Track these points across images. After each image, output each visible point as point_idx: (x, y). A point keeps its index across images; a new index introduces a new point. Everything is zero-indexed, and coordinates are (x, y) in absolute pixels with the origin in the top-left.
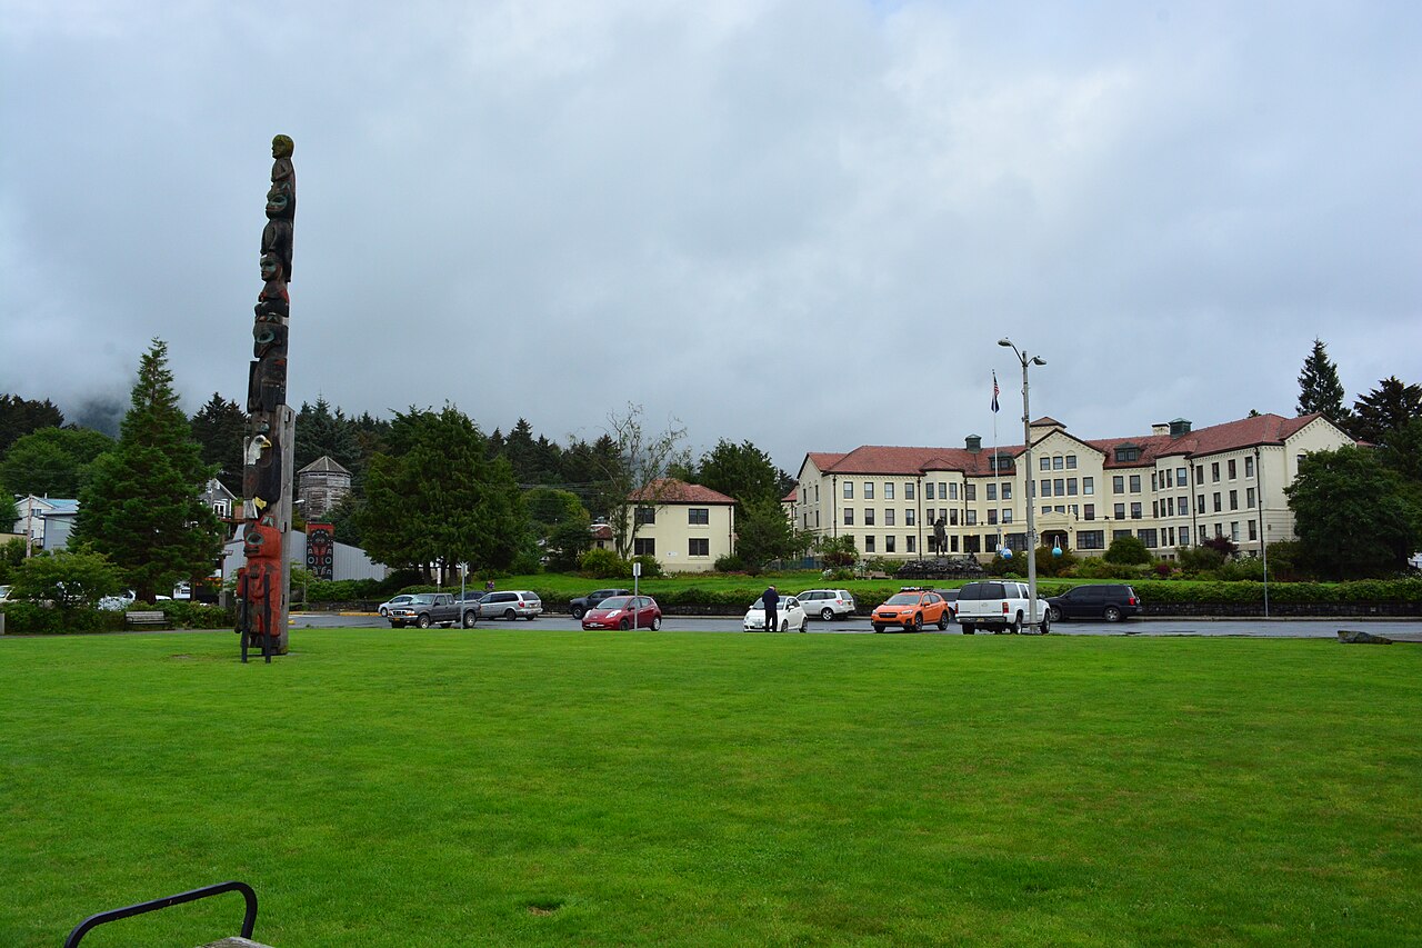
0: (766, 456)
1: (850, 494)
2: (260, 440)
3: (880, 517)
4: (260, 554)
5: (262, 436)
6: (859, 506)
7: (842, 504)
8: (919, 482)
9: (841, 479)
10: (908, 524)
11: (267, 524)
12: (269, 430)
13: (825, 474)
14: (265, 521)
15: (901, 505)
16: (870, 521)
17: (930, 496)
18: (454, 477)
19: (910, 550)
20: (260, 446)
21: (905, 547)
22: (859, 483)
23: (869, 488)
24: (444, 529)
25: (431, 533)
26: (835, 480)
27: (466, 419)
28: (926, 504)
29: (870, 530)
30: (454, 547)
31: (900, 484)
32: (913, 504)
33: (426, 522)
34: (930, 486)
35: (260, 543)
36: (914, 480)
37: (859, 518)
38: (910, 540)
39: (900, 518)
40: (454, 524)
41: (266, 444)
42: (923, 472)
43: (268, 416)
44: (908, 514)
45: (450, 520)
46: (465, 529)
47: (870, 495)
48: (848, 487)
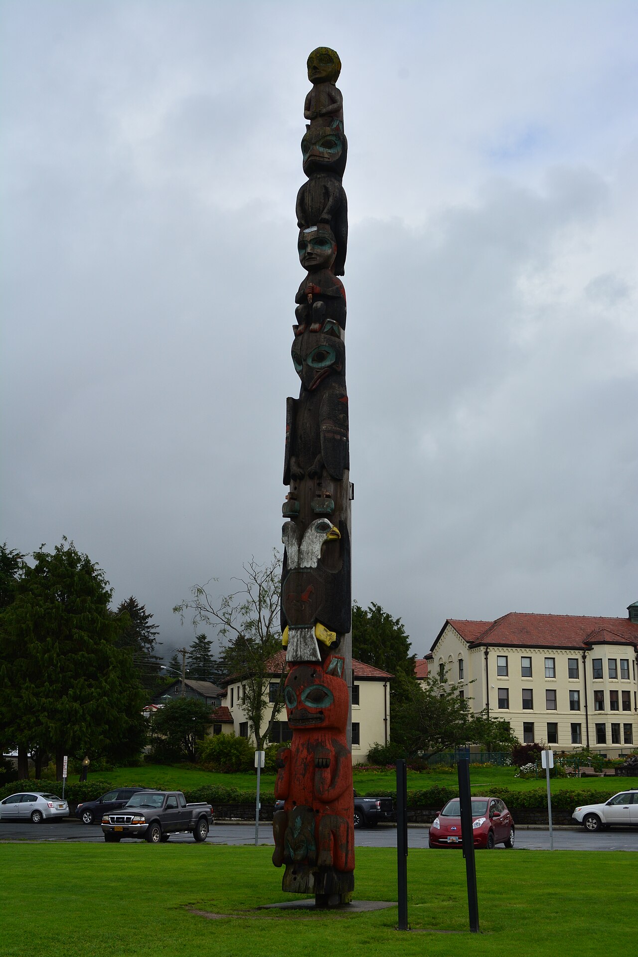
0: (398, 621)
1: (504, 671)
2: (323, 528)
3: (540, 700)
4: (326, 723)
5: (326, 520)
6: (516, 684)
7: (496, 682)
8: (584, 657)
9: (494, 653)
10: (572, 708)
11: (334, 673)
12: (334, 511)
13: (473, 645)
14: (332, 666)
15: (564, 685)
16: (528, 704)
17: (598, 675)
18: (76, 636)
19: (574, 741)
20: (325, 536)
21: (570, 737)
22: (515, 657)
23: (526, 663)
24: (64, 703)
25: (44, 709)
26: (486, 653)
27: (87, 561)
28: (594, 685)
29: (528, 716)
30: (76, 728)
31: (562, 659)
32: (577, 684)
33: (36, 695)
34: (597, 663)
35: (326, 704)
36: (577, 655)
37: (516, 700)
38: (575, 727)
39: (563, 700)
40: (75, 698)
41: (334, 533)
42: (588, 646)
43: (330, 489)
44: (571, 696)
45: (71, 692)
46: (92, 704)
47: (527, 672)
48: (502, 662)
